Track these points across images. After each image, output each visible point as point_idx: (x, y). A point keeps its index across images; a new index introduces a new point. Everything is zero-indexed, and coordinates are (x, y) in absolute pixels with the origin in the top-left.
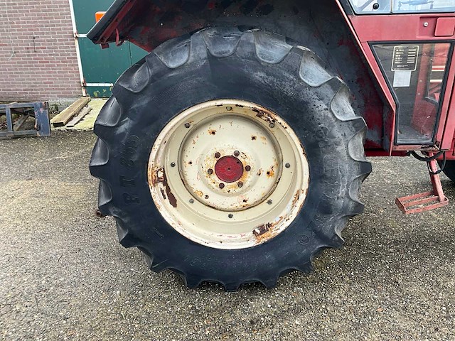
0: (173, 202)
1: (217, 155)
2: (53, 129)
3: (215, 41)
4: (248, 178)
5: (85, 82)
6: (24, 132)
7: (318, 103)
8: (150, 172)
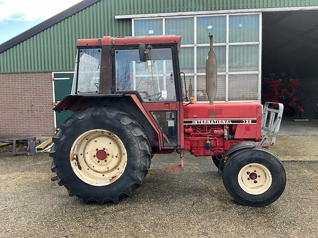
0: (80, 168)
1: (97, 150)
2: (36, 151)
3: (94, 111)
4: (109, 158)
5: (57, 128)
6: (21, 153)
7: (127, 130)
8: (71, 155)
